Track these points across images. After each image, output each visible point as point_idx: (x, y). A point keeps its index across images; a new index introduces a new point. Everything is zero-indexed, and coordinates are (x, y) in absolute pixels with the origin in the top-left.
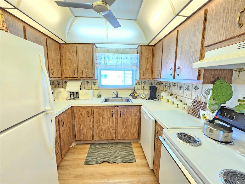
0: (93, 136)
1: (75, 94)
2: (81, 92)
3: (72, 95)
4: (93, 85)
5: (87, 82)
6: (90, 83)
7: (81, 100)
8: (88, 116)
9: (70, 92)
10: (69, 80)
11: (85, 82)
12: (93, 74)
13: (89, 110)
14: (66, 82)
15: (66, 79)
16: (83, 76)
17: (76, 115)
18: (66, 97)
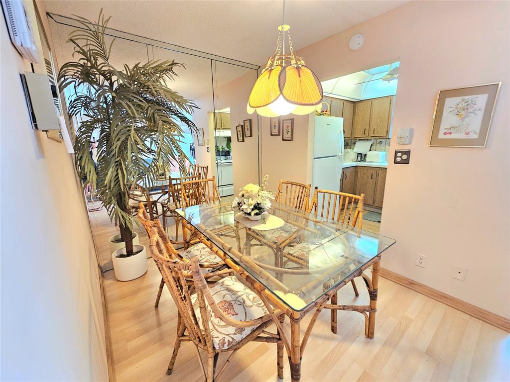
0: (374, 201)
1: (363, 156)
2: (369, 154)
3: (359, 157)
4: (387, 146)
5: (381, 143)
6: (384, 144)
7: (368, 162)
8: (372, 178)
9: (358, 154)
10: (359, 140)
11: (378, 143)
12: (387, 131)
13: (373, 171)
14: (355, 143)
15: (356, 139)
16: (375, 135)
17: (359, 175)
18: (352, 158)
